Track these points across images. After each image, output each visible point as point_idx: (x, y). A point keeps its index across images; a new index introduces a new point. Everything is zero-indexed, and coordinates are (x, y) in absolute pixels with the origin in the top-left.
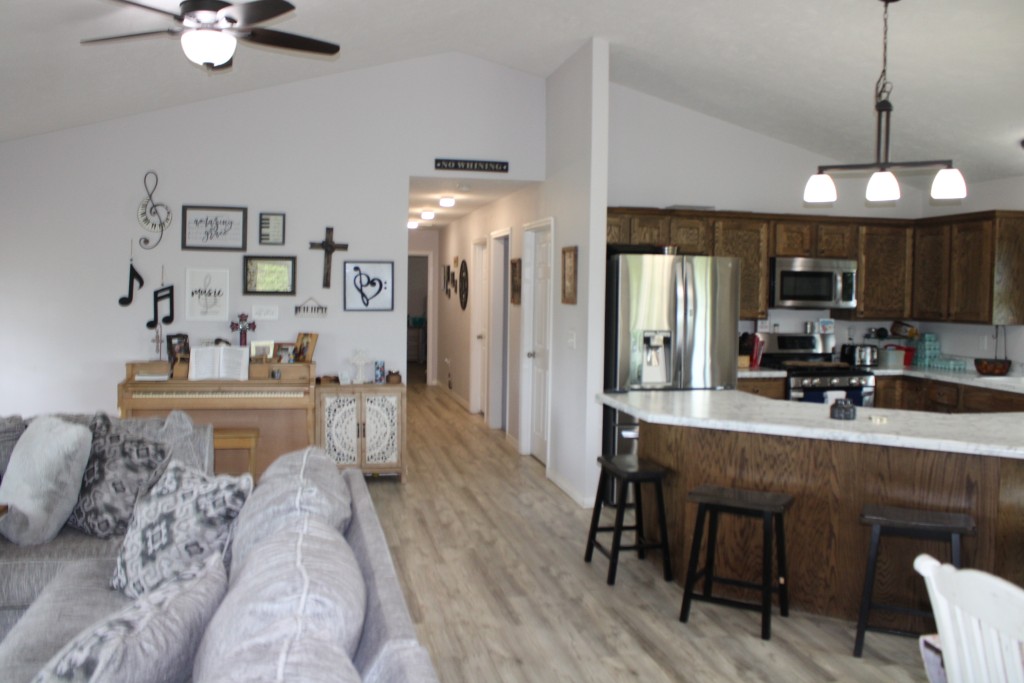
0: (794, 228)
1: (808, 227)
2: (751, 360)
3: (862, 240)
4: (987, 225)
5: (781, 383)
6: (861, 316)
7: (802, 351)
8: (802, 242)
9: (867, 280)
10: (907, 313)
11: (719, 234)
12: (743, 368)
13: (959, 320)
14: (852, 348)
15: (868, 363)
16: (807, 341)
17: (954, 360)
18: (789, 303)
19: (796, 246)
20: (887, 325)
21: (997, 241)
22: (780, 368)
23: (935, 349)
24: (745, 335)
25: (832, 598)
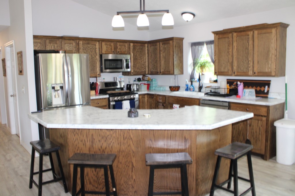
0: (108, 43)
1: (113, 43)
2: (96, 92)
3: (132, 48)
4: (171, 42)
5: (107, 99)
6: (133, 74)
7: (113, 87)
8: (111, 49)
9: (134, 62)
10: (147, 72)
11: (81, 46)
12: (93, 95)
13: (164, 74)
14: (130, 85)
15: (135, 90)
16: (114, 84)
17: (162, 87)
18: (108, 70)
19: (109, 50)
20: (141, 77)
21: (174, 47)
22: (106, 94)
23: (156, 84)
24: (93, 83)
25: (135, 192)
